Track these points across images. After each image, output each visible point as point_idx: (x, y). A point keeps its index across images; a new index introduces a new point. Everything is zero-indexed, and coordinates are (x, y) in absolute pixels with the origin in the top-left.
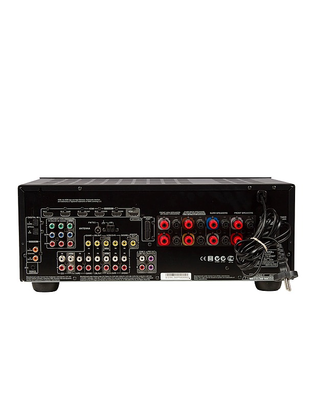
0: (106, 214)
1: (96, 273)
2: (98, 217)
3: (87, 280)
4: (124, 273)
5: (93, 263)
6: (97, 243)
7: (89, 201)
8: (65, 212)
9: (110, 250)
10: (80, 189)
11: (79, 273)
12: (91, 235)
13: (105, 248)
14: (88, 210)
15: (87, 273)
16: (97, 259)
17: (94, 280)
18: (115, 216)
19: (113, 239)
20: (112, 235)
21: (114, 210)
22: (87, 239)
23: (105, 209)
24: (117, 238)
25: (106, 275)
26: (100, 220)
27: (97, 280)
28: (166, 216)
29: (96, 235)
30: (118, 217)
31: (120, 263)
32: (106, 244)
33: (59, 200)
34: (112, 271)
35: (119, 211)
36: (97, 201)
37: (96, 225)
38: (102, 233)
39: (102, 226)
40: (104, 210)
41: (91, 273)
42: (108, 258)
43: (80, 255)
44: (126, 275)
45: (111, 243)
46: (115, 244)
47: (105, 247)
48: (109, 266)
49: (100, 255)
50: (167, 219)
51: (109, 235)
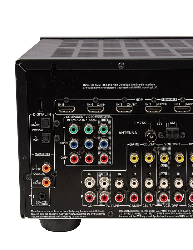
0: (165, 109)
1: (146, 206)
2: (151, 113)
3: (131, 216)
4: (192, 206)
5: (142, 190)
6: (149, 158)
7: (136, 86)
8: (95, 104)
9: (169, 168)
10: (121, 66)
11: (118, 206)
12: (137, 144)
13: (162, 166)
14: (135, 102)
15: (130, 206)
16: (149, 184)
17: (141, 216)
18: (179, 113)
19: (174, 150)
20: (174, 144)
21: (178, 102)
22: (133, 150)
23: (163, 99)
24: (181, 149)
25: (162, 208)
26: (154, 119)
27: (148, 216)
29: (146, 144)
30: (185, 113)
31: (186, 190)
32: (164, 159)
33: (86, 86)
35: (186, 104)
36: (151, 86)
37: (147, 127)
38: (159, 141)
39: (157, 129)
40: (161, 102)
41: (137, 206)
42: (166, 181)
43: (120, 176)
45: (172, 158)
46: (180, 158)
47: (162, 163)
48: (167, 194)
49: (153, 177)
51: (168, 144)
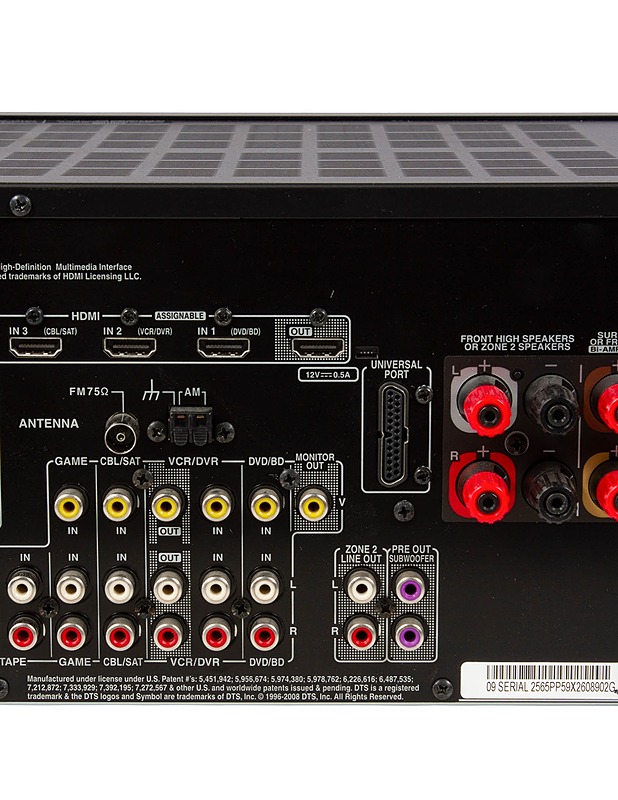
0: (167, 347)
1: (114, 662)
2: (122, 359)
3: (64, 695)
4: (264, 662)
5: (93, 609)
6: (116, 506)
7: (72, 272)
9: (187, 541)
10: (19, 206)
11: (21, 661)
12: (82, 461)
13: (163, 531)
14: (68, 323)
15: (63, 662)
16: (119, 590)
17: (99, 696)
18: (215, 359)
19: (202, 481)
20: (200, 461)
21: (209, 323)
22: (66, 478)
23: (160, 316)
24: (223, 479)
25: (166, 669)
26: (133, 379)
27: (120, 697)
28: (497, 358)
29: (111, 461)
30: (233, 359)
31: (241, 610)
32: (165, 510)
34: (199, 650)
35: (235, 331)
36: (119, 272)
37: (112, 404)
38: (147, 449)
39: (144, 412)
40: (152, 323)
41: (84, 662)
42: (176, 583)
43: (26, 565)
44: (276, 671)
45: (192, 505)
46: (216, 507)
47: (161, 523)
48: (182, 623)
49: (134, 570)
50: (502, 373)
51: (180, 461)
